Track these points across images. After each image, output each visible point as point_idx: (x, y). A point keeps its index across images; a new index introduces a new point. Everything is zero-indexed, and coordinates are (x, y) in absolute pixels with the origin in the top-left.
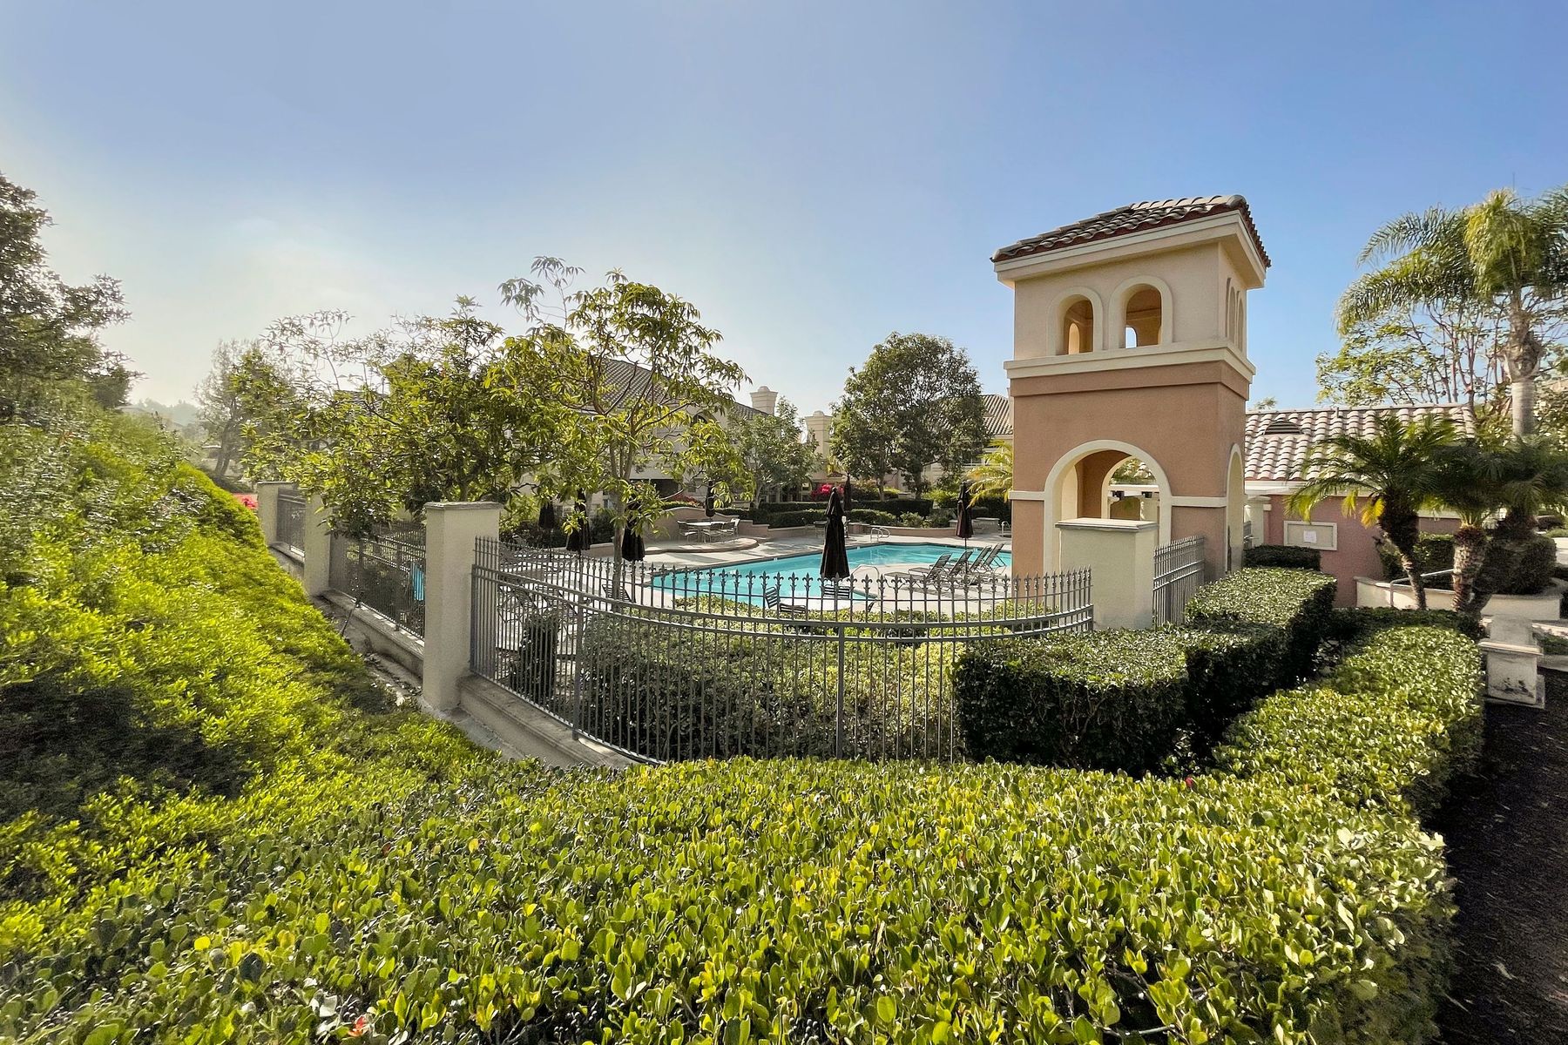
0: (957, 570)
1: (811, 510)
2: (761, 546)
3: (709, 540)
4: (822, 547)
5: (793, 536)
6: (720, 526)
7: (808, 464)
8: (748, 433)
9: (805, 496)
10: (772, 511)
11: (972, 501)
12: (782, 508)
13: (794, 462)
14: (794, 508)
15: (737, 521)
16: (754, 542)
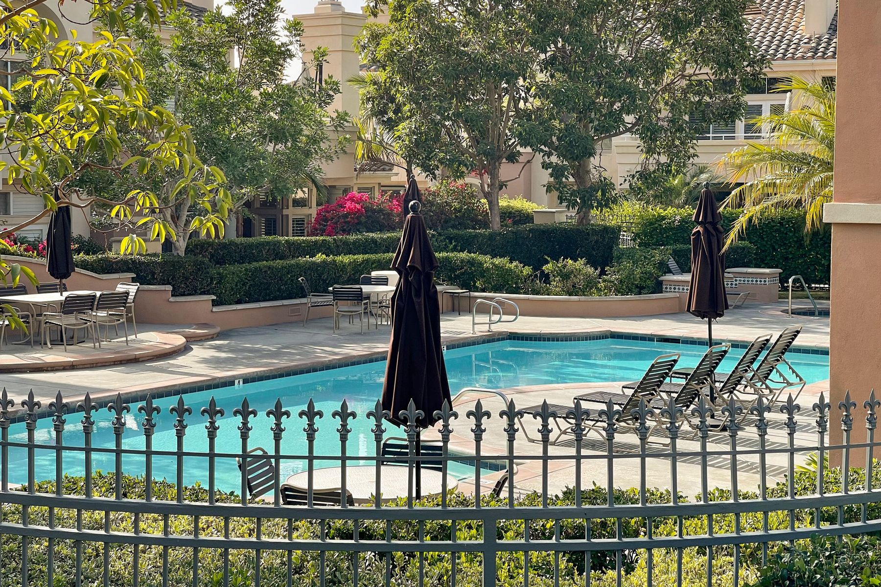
0: (688, 396)
1: (320, 257)
2: (198, 352)
5: (275, 325)
7: (314, 140)
8: (154, 60)
10: (220, 262)
12: (244, 255)
13: (277, 134)
16: (178, 340)
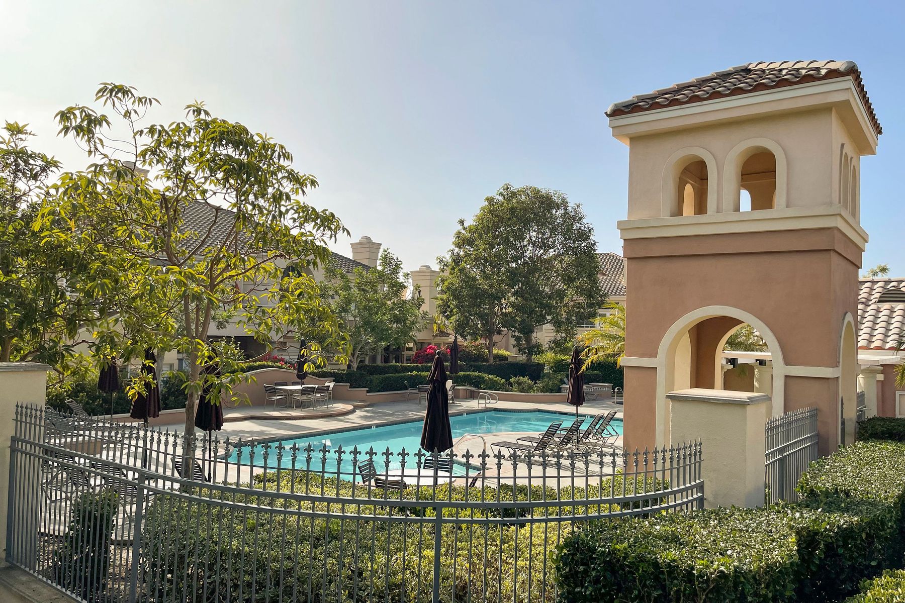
0: (567, 440)
1: (414, 373)
2: (358, 413)
3: (300, 405)
4: (424, 414)
5: (394, 401)
6: (313, 390)
7: (413, 323)
8: (347, 288)
9: (409, 357)
10: (372, 374)
11: (584, 367)
12: (383, 371)
13: (397, 320)
14: (396, 370)
15: (332, 385)
16: (350, 407)
